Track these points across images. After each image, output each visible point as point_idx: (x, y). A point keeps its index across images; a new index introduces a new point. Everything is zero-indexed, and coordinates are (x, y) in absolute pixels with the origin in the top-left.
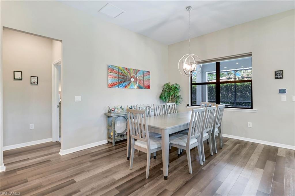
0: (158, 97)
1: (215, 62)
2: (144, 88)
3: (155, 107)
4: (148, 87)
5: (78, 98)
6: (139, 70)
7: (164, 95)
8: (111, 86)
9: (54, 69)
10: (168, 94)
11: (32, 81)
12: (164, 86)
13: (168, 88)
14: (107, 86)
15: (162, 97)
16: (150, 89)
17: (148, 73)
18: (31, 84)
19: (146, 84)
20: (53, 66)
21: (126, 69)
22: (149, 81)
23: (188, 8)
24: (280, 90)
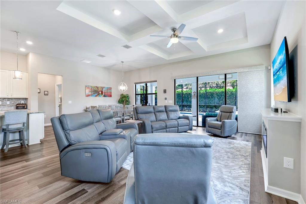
0: (117, 101)
1: (145, 83)
2: (108, 97)
4: (111, 96)
5: (70, 102)
6: (105, 87)
7: (120, 100)
8: (88, 96)
9: (57, 88)
11: (45, 93)
12: (121, 95)
14: (85, 96)
17: (111, 89)
18: (45, 95)
19: (109, 94)
20: (56, 85)
21: (96, 87)
22: (111, 93)
23: (122, 62)
24: (165, 98)
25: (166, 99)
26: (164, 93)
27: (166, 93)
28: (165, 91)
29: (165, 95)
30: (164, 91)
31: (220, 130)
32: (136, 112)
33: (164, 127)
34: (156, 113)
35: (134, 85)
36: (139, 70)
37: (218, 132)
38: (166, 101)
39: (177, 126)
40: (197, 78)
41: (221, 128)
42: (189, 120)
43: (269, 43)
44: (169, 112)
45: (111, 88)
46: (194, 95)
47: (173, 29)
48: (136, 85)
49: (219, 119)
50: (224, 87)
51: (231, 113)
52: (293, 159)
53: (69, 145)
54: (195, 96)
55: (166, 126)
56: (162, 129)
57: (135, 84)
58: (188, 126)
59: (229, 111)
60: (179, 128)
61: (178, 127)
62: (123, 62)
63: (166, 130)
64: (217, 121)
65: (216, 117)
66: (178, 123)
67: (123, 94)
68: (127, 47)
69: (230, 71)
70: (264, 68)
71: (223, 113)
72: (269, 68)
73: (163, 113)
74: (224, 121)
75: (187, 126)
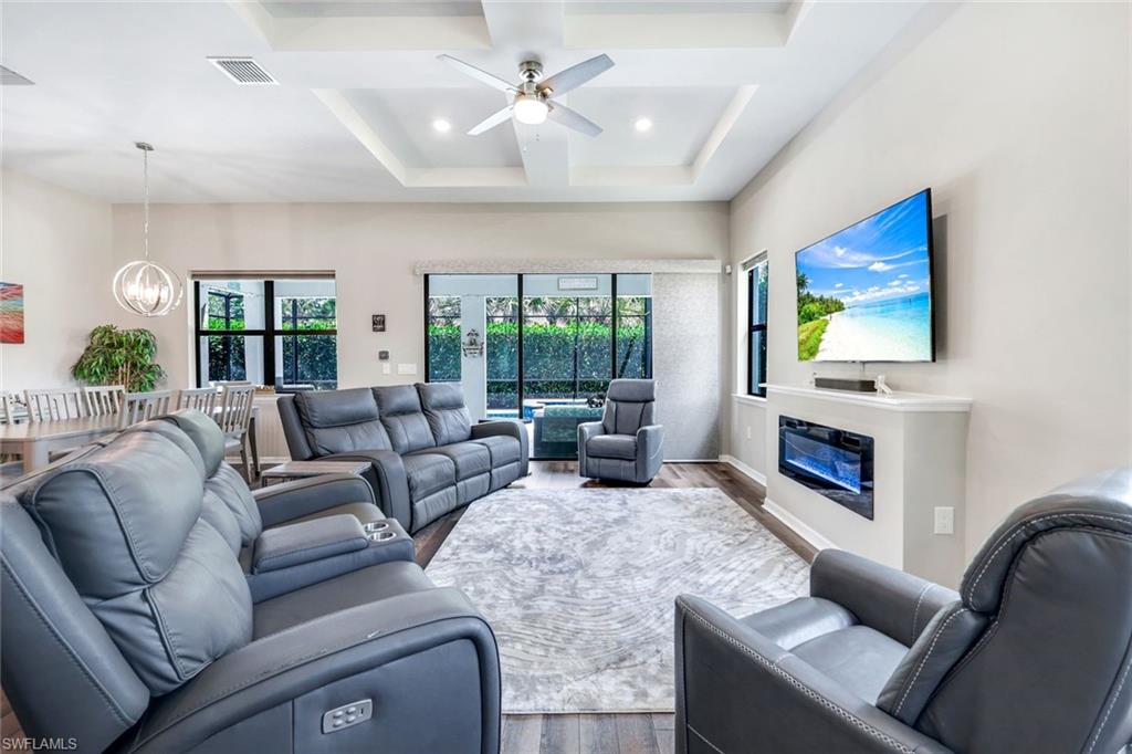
0: (67, 370)
1: (262, 281)
3: (52, 403)
4: (16, 338)
7: (90, 364)
10: (106, 359)
12: (93, 334)
13: (107, 342)
15: (82, 370)
16: (23, 342)
22: (20, 316)
23: (141, 146)
24: (381, 353)
25: (384, 356)
26: (374, 330)
27: (383, 330)
28: (379, 323)
29: (381, 341)
30: (374, 323)
31: (633, 464)
32: (301, 420)
33: (448, 476)
34: (388, 419)
35: (190, 284)
36: (222, 208)
37: (624, 469)
38: (386, 366)
39: (489, 467)
40: (520, 277)
41: (636, 455)
42: (519, 439)
43: (728, 199)
44: (435, 412)
45: (21, 287)
46: (471, 344)
47: (528, 63)
48: (197, 285)
49: (610, 427)
50: (609, 319)
51: (647, 405)
52: (951, 508)
53: (160, 703)
54: (473, 347)
55: (457, 471)
56: (442, 489)
57: (194, 276)
58: (517, 460)
59: (640, 398)
60: (494, 471)
61: (490, 471)
62: (150, 149)
63: (454, 487)
64: (606, 432)
65: (600, 419)
66: (490, 452)
67: (107, 331)
68: (242, 69)
69: (630, 266)
70: (715, 267)
71: (622, 405)
72: (728, 271)
73: (414, 415)
74: (645, 431)
75: (515, 464)
